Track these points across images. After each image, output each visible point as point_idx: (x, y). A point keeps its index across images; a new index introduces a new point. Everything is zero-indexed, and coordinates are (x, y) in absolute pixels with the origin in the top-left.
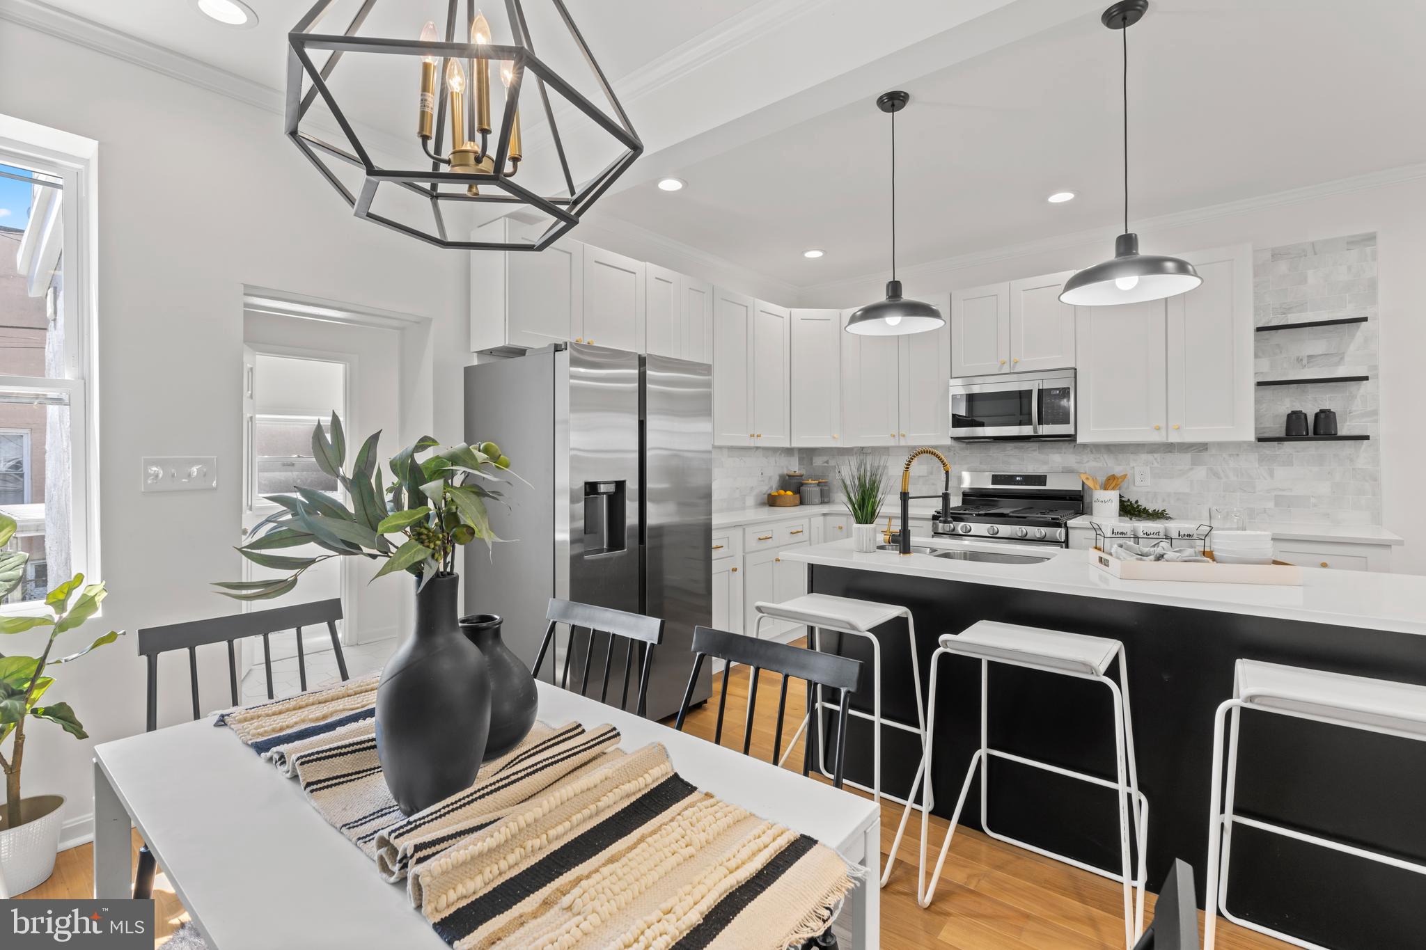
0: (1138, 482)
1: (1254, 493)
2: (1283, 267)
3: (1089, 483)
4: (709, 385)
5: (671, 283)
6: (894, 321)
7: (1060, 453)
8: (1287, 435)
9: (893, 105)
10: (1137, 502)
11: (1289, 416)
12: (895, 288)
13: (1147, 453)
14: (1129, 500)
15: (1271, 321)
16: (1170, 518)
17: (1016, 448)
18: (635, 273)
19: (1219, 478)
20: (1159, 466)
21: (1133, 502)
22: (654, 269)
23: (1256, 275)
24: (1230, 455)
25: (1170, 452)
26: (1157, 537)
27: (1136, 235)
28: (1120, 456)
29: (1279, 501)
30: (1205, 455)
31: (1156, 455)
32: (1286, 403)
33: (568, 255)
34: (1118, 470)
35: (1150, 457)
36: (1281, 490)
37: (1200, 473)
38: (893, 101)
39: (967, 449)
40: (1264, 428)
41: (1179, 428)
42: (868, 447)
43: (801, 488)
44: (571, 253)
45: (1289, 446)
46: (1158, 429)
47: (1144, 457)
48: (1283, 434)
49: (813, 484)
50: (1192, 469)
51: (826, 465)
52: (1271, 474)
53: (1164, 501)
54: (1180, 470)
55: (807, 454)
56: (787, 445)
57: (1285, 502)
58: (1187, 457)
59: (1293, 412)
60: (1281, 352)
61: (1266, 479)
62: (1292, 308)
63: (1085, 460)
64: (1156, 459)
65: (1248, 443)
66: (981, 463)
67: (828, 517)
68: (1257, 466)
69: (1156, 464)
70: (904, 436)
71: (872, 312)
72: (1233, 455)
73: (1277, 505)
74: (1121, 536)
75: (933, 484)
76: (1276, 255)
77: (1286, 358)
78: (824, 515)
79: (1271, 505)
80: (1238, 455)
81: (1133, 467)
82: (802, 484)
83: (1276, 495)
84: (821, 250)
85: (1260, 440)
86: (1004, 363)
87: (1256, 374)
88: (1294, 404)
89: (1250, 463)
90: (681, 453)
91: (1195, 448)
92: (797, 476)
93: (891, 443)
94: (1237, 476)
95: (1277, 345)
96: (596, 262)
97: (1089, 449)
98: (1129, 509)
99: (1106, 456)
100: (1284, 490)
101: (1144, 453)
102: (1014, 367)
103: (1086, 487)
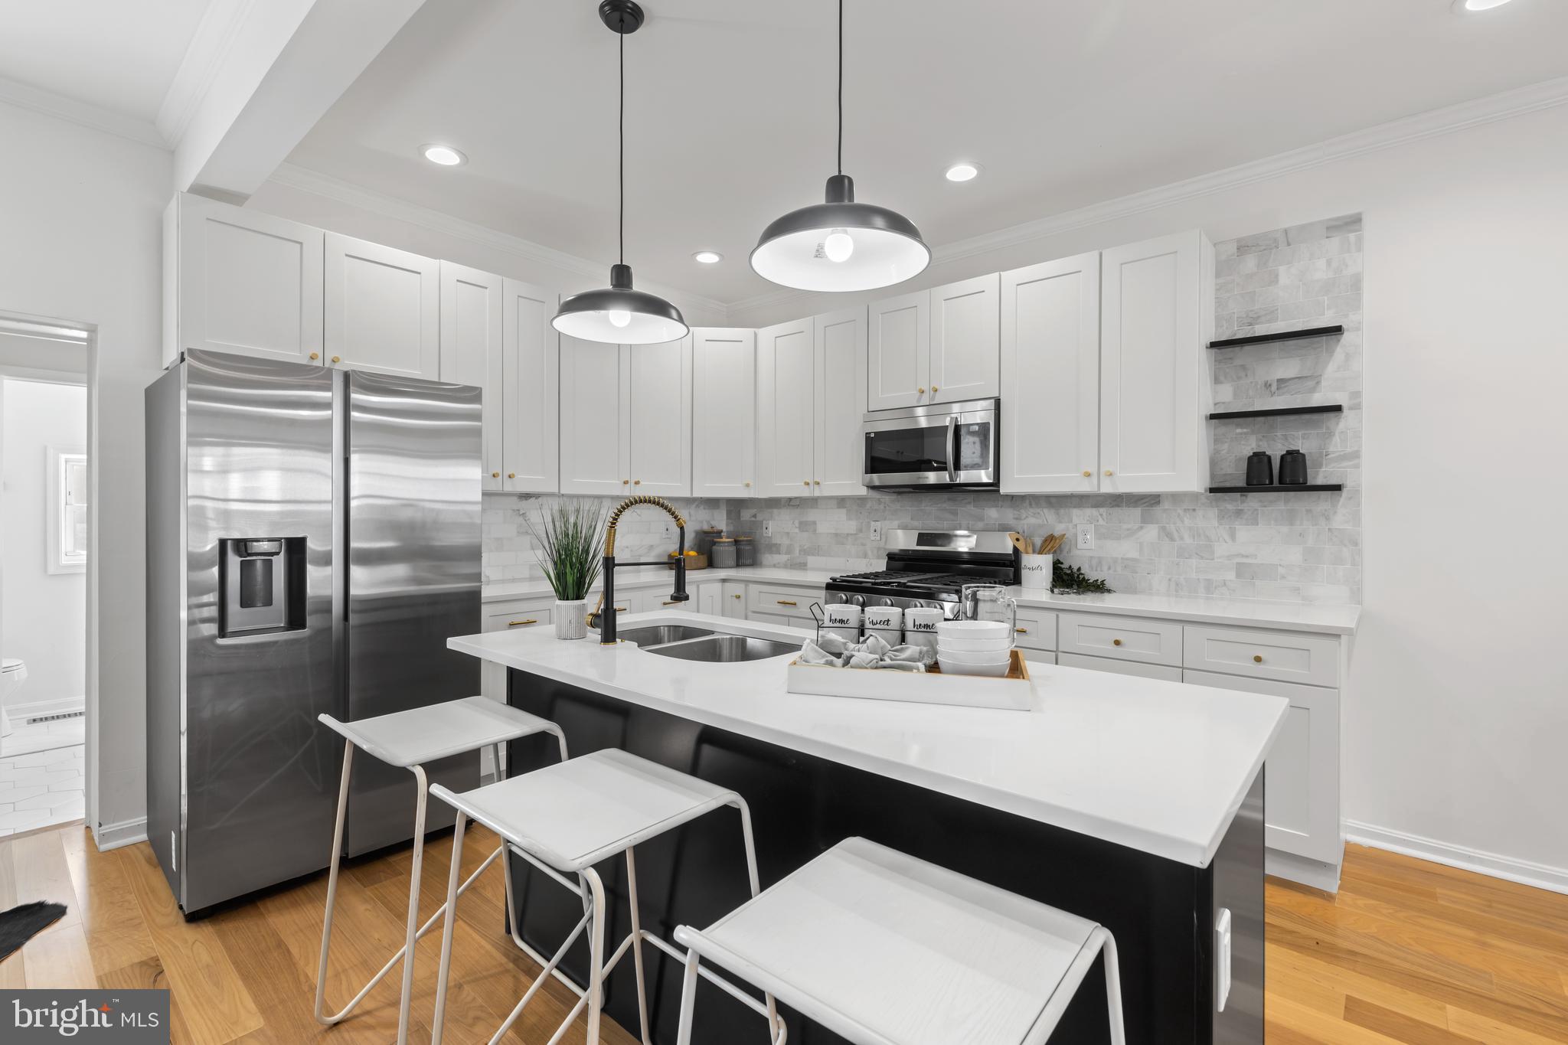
0: (1080, 545)
1: (1213, 559)
2: (1250, 263)
3: (1021, 546)
4: (478, 416)
5: (486, 288)
6: (621, 321)
8: (1247, 484)
9: (623, 23)
10: (1079, 569)
11: (1250, 459)
12: (622, 273)
13: (1092, 507)
14: (1070, 566)
15: (1235, 334)
16: (1109, 591)
17: (949, 499)
18: (419, 273)
19: (1172, 539)
20: (1105, 524)
21: (1075, 570)
22: (452, 270)
23: (1218, 275)
24: (1185, 510)
25: (1118, 506)
26: (886, 627)
27: (850, 181)
28: (1062, 511)
29: (1241, 570)
30: (1157, 511)
31: (1102, 510)
32: (1247, 442)
33: (298, 246)
34: (1059, 529)
35: (1094, 512)
36: (1243, 556)
37: (1151, 533)
38: (621, 13)
39: (898, 501)
40: (1225, 475)
41: (1111, 475)
42: (796, 498)
43: (714, 547)
44: (301, 243)
45: (1254, 500)
46: (1088, 475)
47: (1090, 512)
48: (1241, 483)
49: (728, 542)
50: (1142, 528)
51: (753, 519)
52: (1233, 537)
53: (1109, 568)
54: (1128, 530)
55: (735, 506)
56: (688, 495)
57: (1247, 572)
58: (1137, 512)
59: (1256, 454)
60: (1246, 375)
61: (1226, 542)
62: (1259, 317)
63: (1023, 516)
64: (1101, 515)
65: (1194, 497)
66: (912, 519)
68: (1217, 525)
69: (1101, 522)
70: (818, 484)
72: (1188, 509)
73: (1239, 575)
74: (840, 625)
75: (863, 545)
76: (1243, 247)
77: (1251, 382)
79: (1231, 576)
80: (1194, 510)
81: (1076, 525)
82: (714, 543)
83: (1237, 563)
84: (716, 253)
85: (1212, 490)
86: (923, 392)
87: (1215, 404)
88: (1261, 443)
89: (1208, 519)
90: (422, 504)
91: (1147, 500)
92: (713, 533)
93: (806, 493)
94: (1194, 538)
95: (1242, 365)
96: (347, 255)
97: (1027, 501)
98: (1066, 579)
99: (1046, 511)
100: (1247, 557)
101: (1088, 507)
102: (933, 398)
103: (1016, 549)
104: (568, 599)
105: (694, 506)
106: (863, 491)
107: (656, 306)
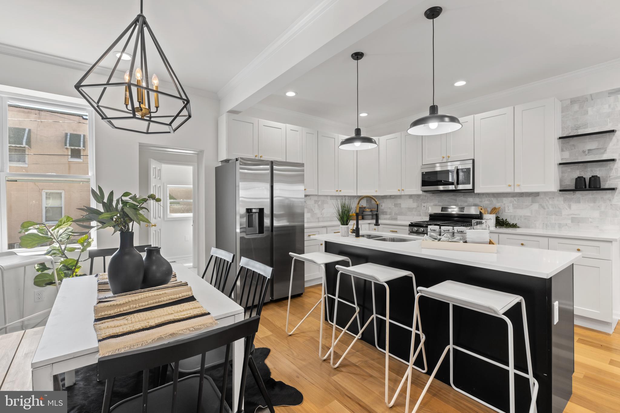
0: (507, 211)
1: (562, 216)
2: (576, 107)
3: (483, 211)
4: (303, 171)
5: (298, 131)
6: (358, 145)
7: (472, 197)
8: (575, 188)
9: (357, 57)
10: (506, 220)
11: (576, 179)
12: (358, 131)
13: (511, 197)
14: (503, 219)
15: (570, 134)
16: (518, 227)
17: (453, 195)
18: (281, 129)
19: (544, 209)
20: (517, 203)
21: (505, 220)
22: (290, 126)
23: (562, 112)
24: (550, 198)
25: (522, 197)
26: (448, 232)
27: (437, 106)
28: (499, 199)
29: (573, 220)
30: (538, 198)
31: (515, 198)
32: (576, 173)
33: (252, 124)
34: (498, 205)
35: (512, 199)
36: (574, 215)
37: (535, 206)
38: (358, 56)
39: (433, 196)
40: (566, 185)
41: (519, 186)
42: (393, 195)
43: (364, 213)
44: (253, 123)
45: (579, 194)
46: (510, 186)
47: (510, 199)
48: (573, 188)
49: (369, 211)
50: (532, 204)
52: (570, 207)
53: (518, 219)
54: (526, 205)
55: (369, 198)
56: (355, 195)
57: (576, 220)
58: (530, 199)
59: (579, 177)
60: (575, 148)
61: (567, 210)
62: (580, 127)
63: (483, 201)
64: (515, 200)
65: (553, 193)
66: (439, 202)
67: (370, 225)
68: (563, 203)
69: (515, 202)
70: (403, 190)
71: (349, 141)
72: (551, 198)
73: (572, 222)
74: (434, 231)
75: (419, 211)
76: (573, 101)
77: (577, 151)
78: (369, 224)
79: (569, 222)
80: (553, 198)
81: (505, 204)
82: (364, 211)
83: (572, 217)
84: (366, 113)
85: (560, 191)
86: (444, 158)
87: (562, 159)
88: (581, 173)
89: (560, 201)
90: (290, 198)
91: (533, 195)
92: (363, 208)
93: (398, 193)
94: (553, 208)
95: (573, 145)
96: (264, 126)
97: (485, 195)
98: (501, 223)
99: (492, 199)
100: (576, 215)
101: (510, 197)
102: (448, 159)
103: (481, 213)
104: (344, 225)
105: (356, 198)
106: (421, 193)
107: (368, 140)
